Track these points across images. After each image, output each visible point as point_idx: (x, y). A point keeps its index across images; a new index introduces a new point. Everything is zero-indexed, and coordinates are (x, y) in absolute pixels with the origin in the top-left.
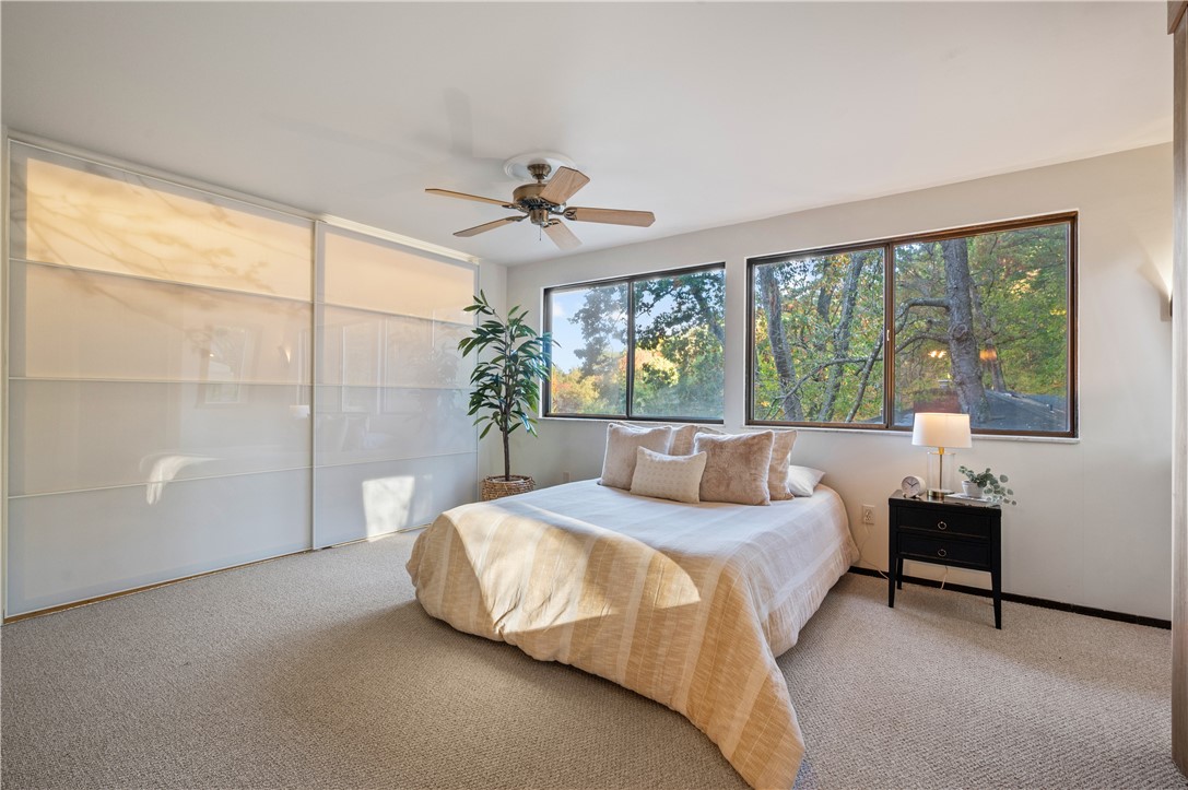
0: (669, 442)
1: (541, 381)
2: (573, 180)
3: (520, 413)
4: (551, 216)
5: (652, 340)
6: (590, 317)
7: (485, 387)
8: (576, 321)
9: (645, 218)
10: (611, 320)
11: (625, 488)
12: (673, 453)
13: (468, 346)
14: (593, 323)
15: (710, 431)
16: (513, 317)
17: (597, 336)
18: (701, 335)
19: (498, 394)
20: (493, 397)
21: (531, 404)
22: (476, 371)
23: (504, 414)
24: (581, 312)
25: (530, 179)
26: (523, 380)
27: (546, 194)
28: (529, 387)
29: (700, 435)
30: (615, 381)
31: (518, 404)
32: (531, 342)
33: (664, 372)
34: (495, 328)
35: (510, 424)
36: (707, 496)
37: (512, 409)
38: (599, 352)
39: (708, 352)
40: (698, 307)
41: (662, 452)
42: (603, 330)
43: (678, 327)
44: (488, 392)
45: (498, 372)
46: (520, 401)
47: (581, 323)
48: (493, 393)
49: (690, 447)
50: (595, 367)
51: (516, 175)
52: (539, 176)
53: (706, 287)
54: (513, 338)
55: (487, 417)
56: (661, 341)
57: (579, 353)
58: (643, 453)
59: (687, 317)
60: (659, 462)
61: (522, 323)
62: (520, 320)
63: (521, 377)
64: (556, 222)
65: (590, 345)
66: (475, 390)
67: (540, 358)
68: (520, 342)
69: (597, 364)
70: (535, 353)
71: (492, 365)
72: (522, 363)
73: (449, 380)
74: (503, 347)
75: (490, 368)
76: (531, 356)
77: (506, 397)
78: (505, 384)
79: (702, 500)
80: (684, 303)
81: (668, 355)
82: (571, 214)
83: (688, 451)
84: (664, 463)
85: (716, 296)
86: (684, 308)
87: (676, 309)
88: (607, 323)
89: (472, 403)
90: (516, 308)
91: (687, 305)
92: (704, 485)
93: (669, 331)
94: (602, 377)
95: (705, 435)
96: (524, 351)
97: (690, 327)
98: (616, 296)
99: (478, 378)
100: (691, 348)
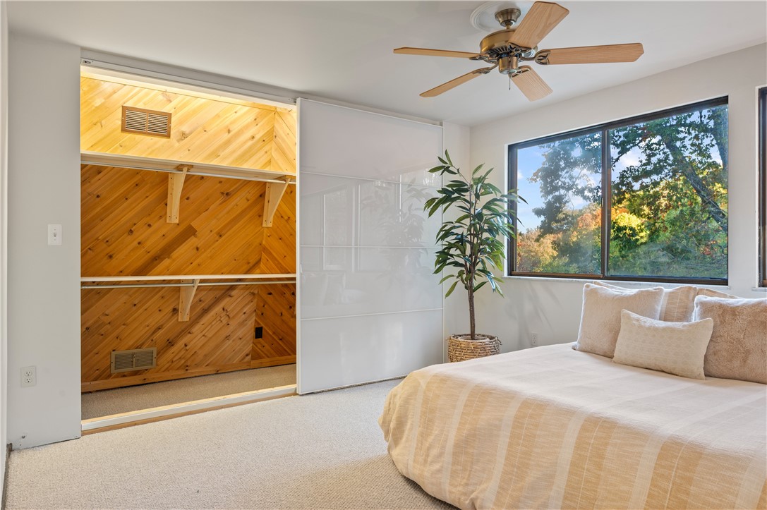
0: (660, 306)
1: (506, 238)
2: (549, 15)
3: (484, 271)
4: (520, 64)
5: (616, 195)
6: (550, 176)
7: (450, 246)
8: (535, 180)
9: (631, 51)
10: (571, 177)
11: (608, 356)
12: (665, 317)
13: (433, 205)
14: (552, 181)
15: (713, 293)
16: (477, 175)
17: (557, 193)
18: (675, 188)
19: (463, 252)
20: (458, 256)
21: (496, 263)
22: (441, 230)
23: (469, 272)
24: (539, 170)
25: (497, 26)
26: (487, 239)
27: (516, 39)
28: (494, 245)
29: (701, 298)
30: (575, 239)
31: (483, 262)
32: (496, 200)
33: (631, 229)
34: (460, 188)
35: (476, 283)
36: (714, 371)
37: (477, 268)
38: (559, 210)
39: (683, 205)
40: (671, 158)
41: (652, 316)
42: (563, 188)
43: (647, 181)
44: (452, 251)
45: (463, 231)
46: (485, 260)
47: (540, 182)
48: (458, 252)
49: (686, 312)
50: (554, 225)
51: (482, 26)
52: (507, 22)
53: (681, 135)
54: (477, 196)
55: (453, 276)
56: (627, 196)
57: (538, 212)
58: (629, 317)
59: (658, 170)
60: (649, 328)
61: (486, 182)
62: (484, 178)
63: (485, 235)
64: (525, 70)
65: (549, 204)
66: (440, 249)
67: (505, 215)
68: (485, 199)
69: (557, 221)
70: (500, 211)
71: (457, 224)
72: (487, 221)
73: (415, 240)
74: (467, 206)
75: (454, 227)
76: (496, 214)
77: (470, 256)
78: (470, 242)
79: (708, 375)
80: (654, 155)
81: (637, 212)
82: (543, 58)
83: (684, 316)
84: (656, 329)
85: (692, 145)
86: (654, 160)
87: (644, 161)
88: (567, 180)
89: (438, 262)
90: (480, 167)
91: (658, 156)
92: (710, 358)
93: (636, 186)
94: (560, 236)
95: (709, 299)
96: (489, 209)
97: (661, 179)
98: (577, 152)
99: (443, 238)
100: (663, 202)
